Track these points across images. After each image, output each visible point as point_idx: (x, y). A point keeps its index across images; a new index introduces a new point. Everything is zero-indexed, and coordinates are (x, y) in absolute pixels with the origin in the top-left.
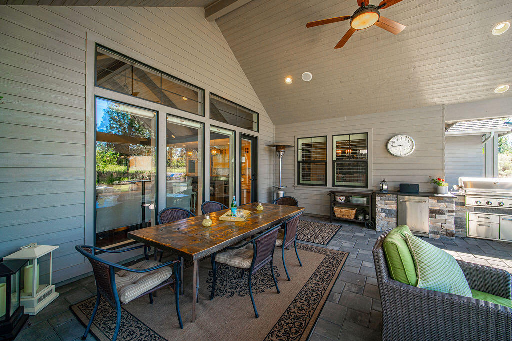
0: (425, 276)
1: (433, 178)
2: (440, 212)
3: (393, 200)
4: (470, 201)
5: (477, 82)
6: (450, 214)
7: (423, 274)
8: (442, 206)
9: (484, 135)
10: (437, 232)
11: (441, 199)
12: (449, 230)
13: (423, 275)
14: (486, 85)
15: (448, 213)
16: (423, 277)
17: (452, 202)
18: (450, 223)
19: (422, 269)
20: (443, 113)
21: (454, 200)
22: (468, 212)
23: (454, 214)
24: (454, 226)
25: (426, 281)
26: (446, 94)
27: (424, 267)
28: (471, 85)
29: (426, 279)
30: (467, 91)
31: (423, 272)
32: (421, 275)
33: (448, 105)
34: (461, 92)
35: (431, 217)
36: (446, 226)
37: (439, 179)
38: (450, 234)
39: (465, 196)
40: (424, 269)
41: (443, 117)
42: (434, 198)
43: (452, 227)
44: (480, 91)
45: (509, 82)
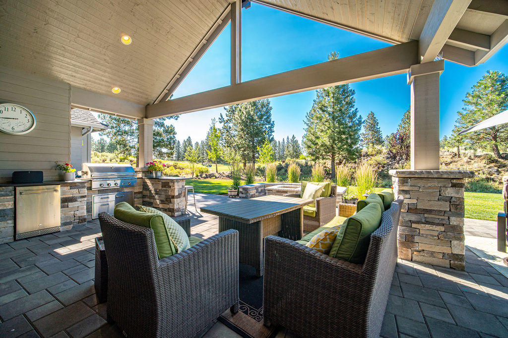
0: (178, 239)
1: (58, 164)
2: (72, 200)
3: (8, 195)
4: (95, 185)
5: (102, 76)
6: (83, 199)
7: (176, 238)
8: (75, 192)
9: (83, 128)
10: (69, 222)
11: (73, 186)
12: (81, 216)
13: (176, 240)
14: (108, 82)
15: (80, 200)
16: (177, 241)
17: (84, 187)
18: (82, 209)
19: (173, 234)
20: (70, 93)
21: (86, 185)
22: (93, 196)
23: (86, 199)
24: (85, 212)
25: (181, 244)
26: (74, 74)
27: (173, 232)
28: (97, 76)
29: (180, 242)
30: (93, 80)
31: (175, 237)
32: (174, 241)
33: (75, 87)
34: (88, 78)
35: (62, 207)
36: (78, 214)
37: (67, 165)
38: (82, 220)
39: (91, 180)
40: (174, 233)
41: (69, 98)
42: (65, 185)
43: (83, 212)
44: (102, 85)
45: (122, 86)
